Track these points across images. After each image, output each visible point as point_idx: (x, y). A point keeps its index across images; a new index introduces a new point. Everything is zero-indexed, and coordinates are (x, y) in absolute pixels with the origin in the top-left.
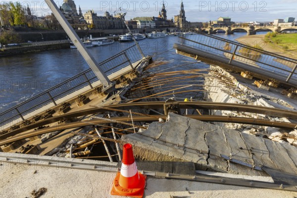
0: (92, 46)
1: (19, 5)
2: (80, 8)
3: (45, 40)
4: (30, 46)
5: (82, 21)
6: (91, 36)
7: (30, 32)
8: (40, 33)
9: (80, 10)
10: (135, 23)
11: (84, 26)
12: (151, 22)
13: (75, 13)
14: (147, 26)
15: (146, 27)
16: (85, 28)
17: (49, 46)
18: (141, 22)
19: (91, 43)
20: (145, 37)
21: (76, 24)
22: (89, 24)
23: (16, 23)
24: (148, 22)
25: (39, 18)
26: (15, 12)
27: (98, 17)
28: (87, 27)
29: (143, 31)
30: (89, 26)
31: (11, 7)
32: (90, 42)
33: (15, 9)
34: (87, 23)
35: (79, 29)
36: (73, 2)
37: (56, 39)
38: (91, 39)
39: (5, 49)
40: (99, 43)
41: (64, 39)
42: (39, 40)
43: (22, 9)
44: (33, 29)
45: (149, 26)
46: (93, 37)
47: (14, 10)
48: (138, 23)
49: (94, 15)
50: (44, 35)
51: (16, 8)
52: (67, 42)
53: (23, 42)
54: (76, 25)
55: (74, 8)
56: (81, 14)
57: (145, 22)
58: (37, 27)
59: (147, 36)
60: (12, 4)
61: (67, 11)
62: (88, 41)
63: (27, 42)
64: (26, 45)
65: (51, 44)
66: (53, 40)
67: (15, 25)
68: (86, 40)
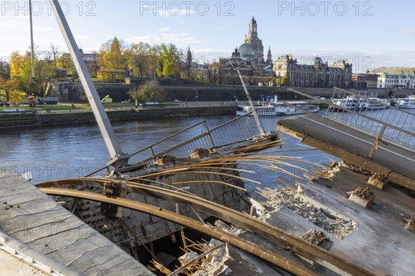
0: (274, 113)
1: (173, 48)
2: (269, 52)
3: (200, 100)
4: (176, 107)
5: (267, 73)
6: (276, 97)
7: (181, 87)
8: (195, 88)
9: (269, 55)
10: (375, 77)
11: (270, 80)
12: (411, 77)
13: (259, 60)
14: (400, 83)
15: (397, 86)
16: (271, 84)
17: (204, 109)
18: (387, 76)
19: (273, 109)
20: (389, 104)
21: (255, 76)
22: (280, 77)
23: (164, 73)
24: (404, 77)
25: (201, 65)
26: (165, 58)
27: (299, 67)
28: (274, 82)
29: (389, 93)
30: (277, 81)
31: (162, 51)
32: (272, 106)
33: (167, 54)
34: (275, 75)
35: (260, 84)
36: (261, 41)
37: (217, 100)
38: (276, 102)
39: (141, 109)
40: (288, 111)
41: (230, 100)
42: (192, 99)
43: (176, 53)
44: (186, 82)
45: (404, 84)
46: (279, 99)
47: (165, 55)
48: (379, 79)
49: (291, 63)
50: (200, 92)
51: (169, 52)
52: (234, 105)
53: (168, 101)
54: (255, 79)
55: (260, 52)
56: (269, 62)
57: (397, 76)
58: (193, 79)
59: (393, 104)
60: (164, 47)
61: (245, 56)
62: (270, 106)
63: (173, 100)
64: (170, 105)
65: (208, 106)
66: (212, 100)
67: (162, 76)
68: (267, 104)
